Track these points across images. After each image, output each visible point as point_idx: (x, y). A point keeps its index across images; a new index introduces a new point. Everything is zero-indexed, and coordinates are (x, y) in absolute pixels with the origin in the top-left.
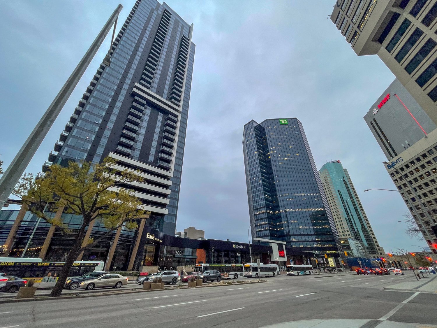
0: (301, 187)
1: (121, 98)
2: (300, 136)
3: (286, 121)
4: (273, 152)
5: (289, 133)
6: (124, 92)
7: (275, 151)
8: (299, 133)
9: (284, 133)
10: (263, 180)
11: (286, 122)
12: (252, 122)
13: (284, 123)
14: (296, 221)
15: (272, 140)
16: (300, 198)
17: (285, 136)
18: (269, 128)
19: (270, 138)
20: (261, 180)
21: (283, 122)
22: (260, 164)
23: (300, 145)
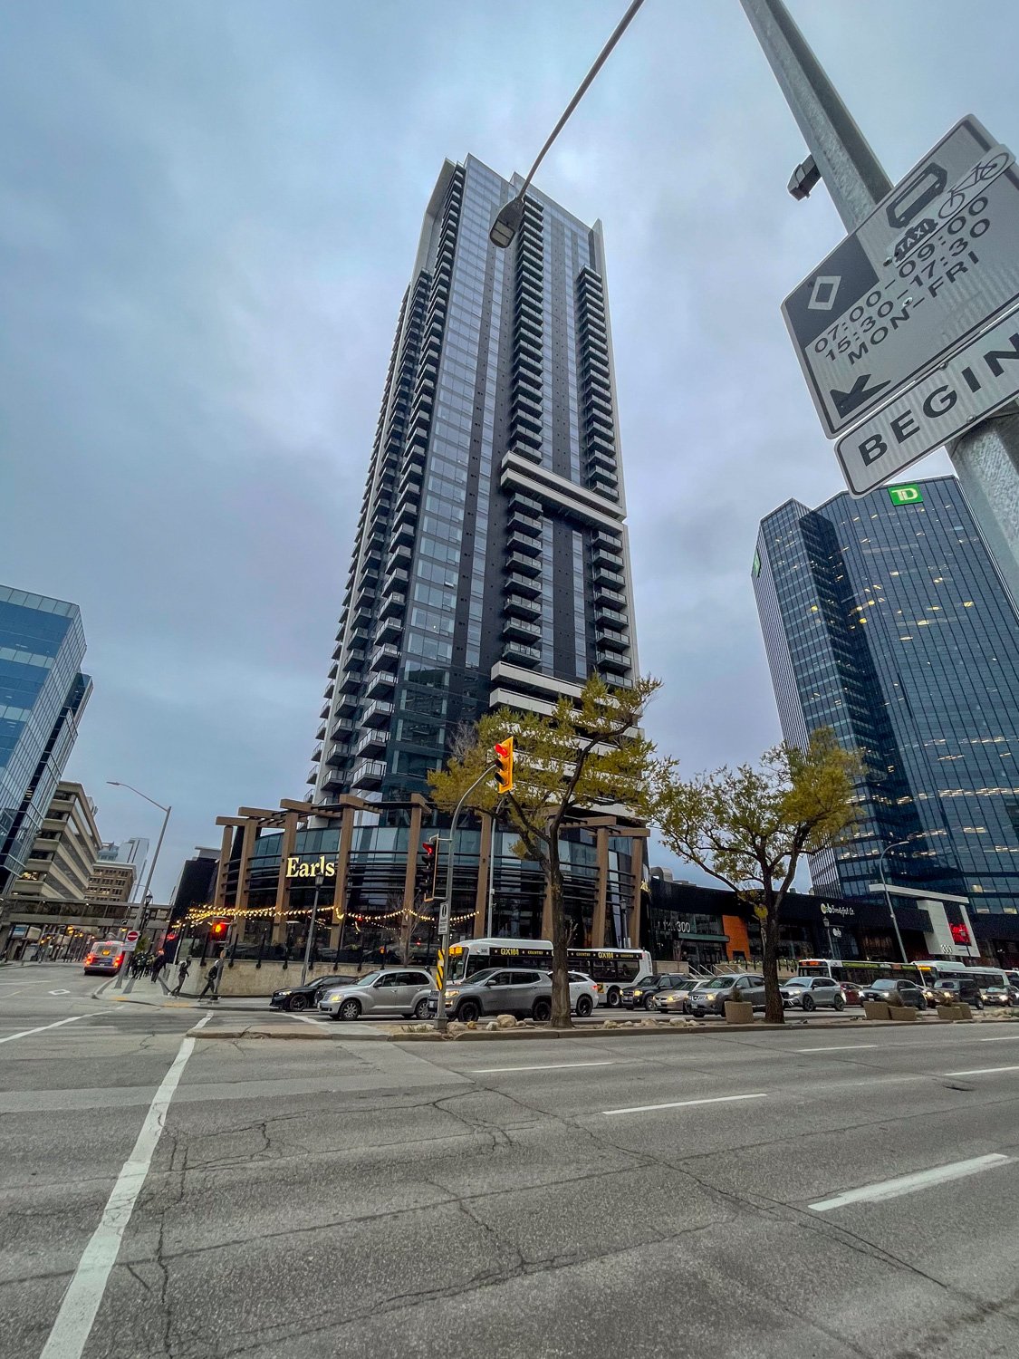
0: (991, 716)
1: (483, 504)
2: (976, 539)
3: (913, 491)
4: (877, 602)
5: (929, 532)
6: (485, 486)
7: (881, 600)
8: (970, 528)
9: (909, 532)
10: (848, 699)
11: (915, 496)
12: (789, 508)
13: (906, 498)
14: (981, 830)
15: (870, 563)
16: (990, 750)
17: (915, 546)
18: (851, 523)
19: (862, 557)
20: (843, 699)
21: (902, 495)
22: (834, 644)
23: (977, 570)
